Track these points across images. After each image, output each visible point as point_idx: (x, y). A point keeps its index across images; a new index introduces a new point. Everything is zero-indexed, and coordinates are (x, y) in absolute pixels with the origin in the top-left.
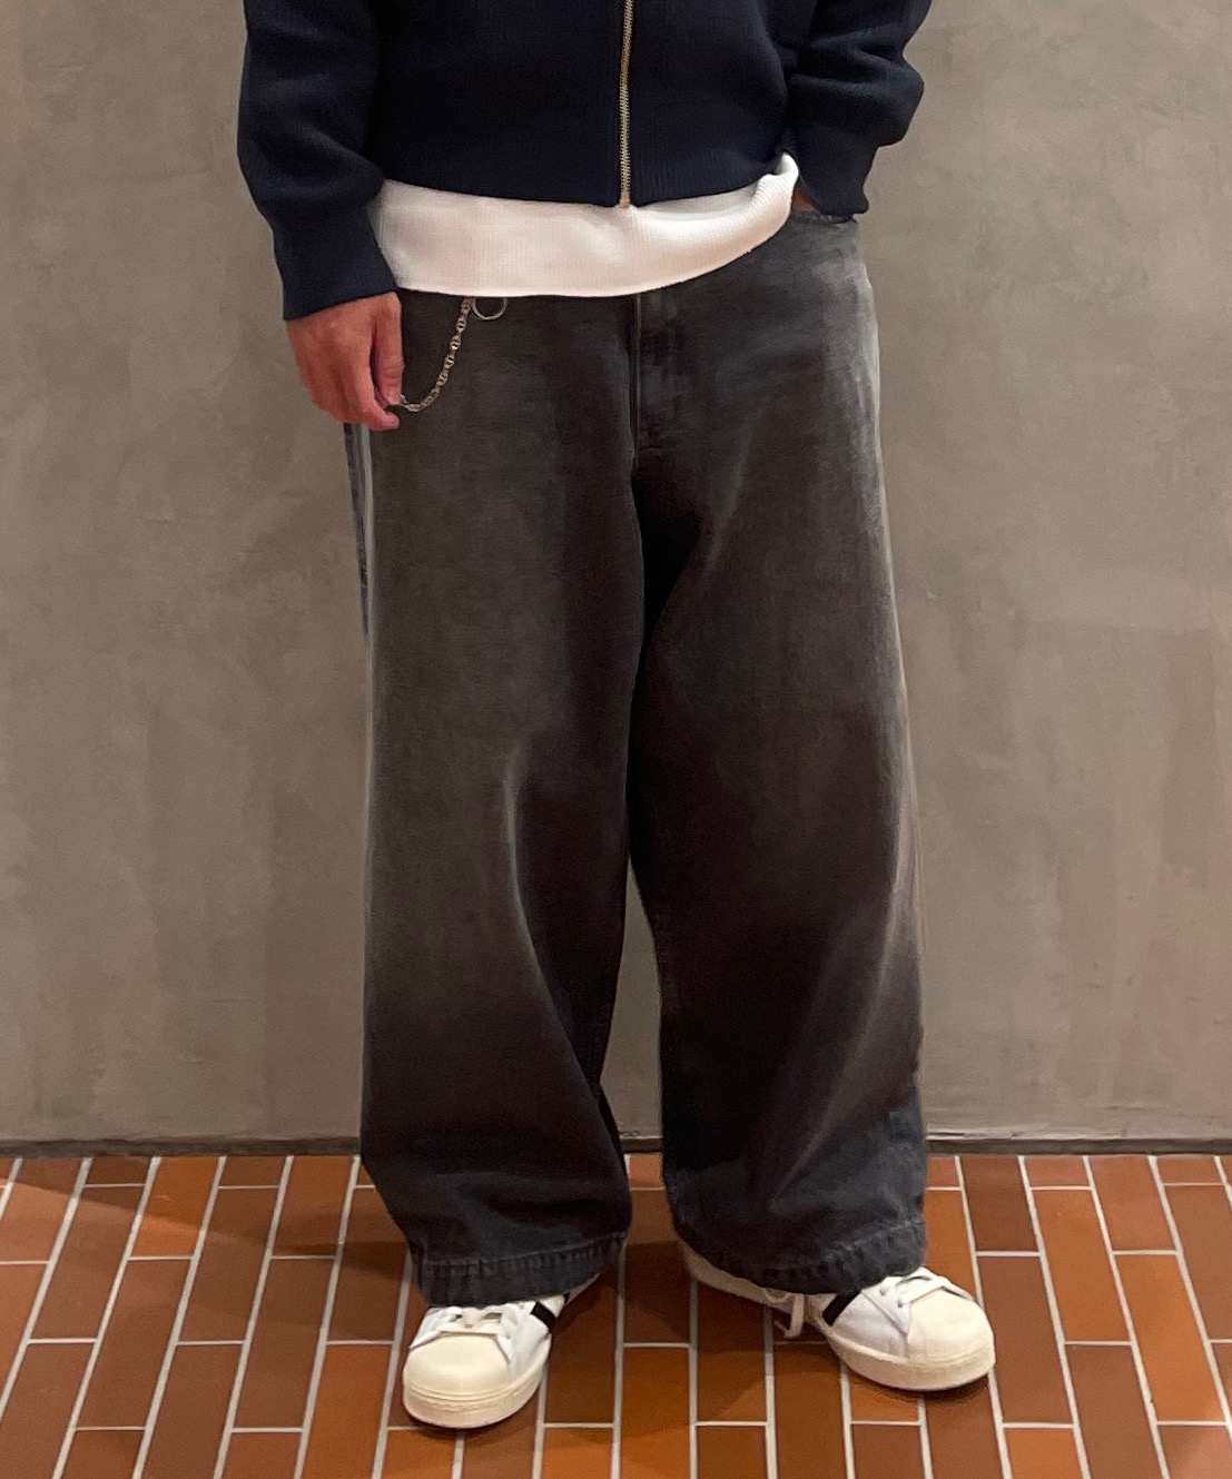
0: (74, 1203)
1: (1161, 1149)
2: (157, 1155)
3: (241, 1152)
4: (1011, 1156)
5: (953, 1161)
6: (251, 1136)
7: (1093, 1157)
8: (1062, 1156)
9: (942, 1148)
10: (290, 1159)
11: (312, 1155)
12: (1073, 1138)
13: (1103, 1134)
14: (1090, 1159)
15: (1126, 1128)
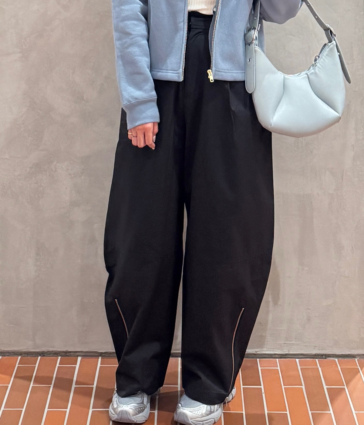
1: (300, 357)
4: (255, 359)
8: (270, 359)
11: (46, 356)
12: (273, 353)
13: (282, 352)
14: (279, 360)
15: (290, 350)
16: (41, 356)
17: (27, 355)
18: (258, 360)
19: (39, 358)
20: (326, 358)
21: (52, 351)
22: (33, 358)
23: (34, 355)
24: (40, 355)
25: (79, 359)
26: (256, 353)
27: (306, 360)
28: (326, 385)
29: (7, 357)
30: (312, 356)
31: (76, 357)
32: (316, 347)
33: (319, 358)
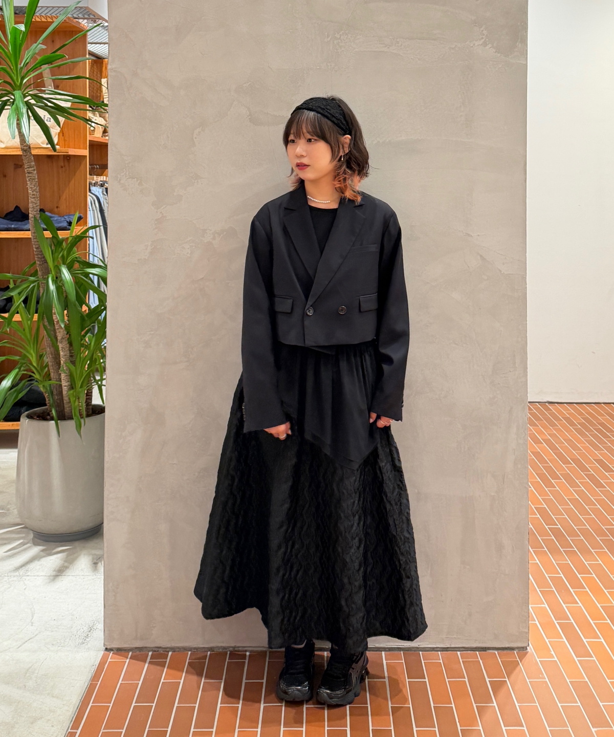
0: (147, 665)
1: (460, 650)
2: (172, 651)
4: (418, 652)
5: (401, 653)
6: (198, 646)
7: (441, 652)
8: (433, 652)
9: (398, 649)
10: (209, 653)
11: (215, 651)
12: (435, 646)
13: (444, 645)
17: (196, 651)
18: (421, 653)
20: (485, 651)
21: (221, 647)
22: (202, 653)
23: (203, 651)
24: (209, 651)
25: (248, 654)
26: (418, 646)
27: (466, 653)
28: (488, 678)
29: (177, 653)
30: (472, 649)
31: (245, 652)
32: (476, 640)
33: (480, 651)
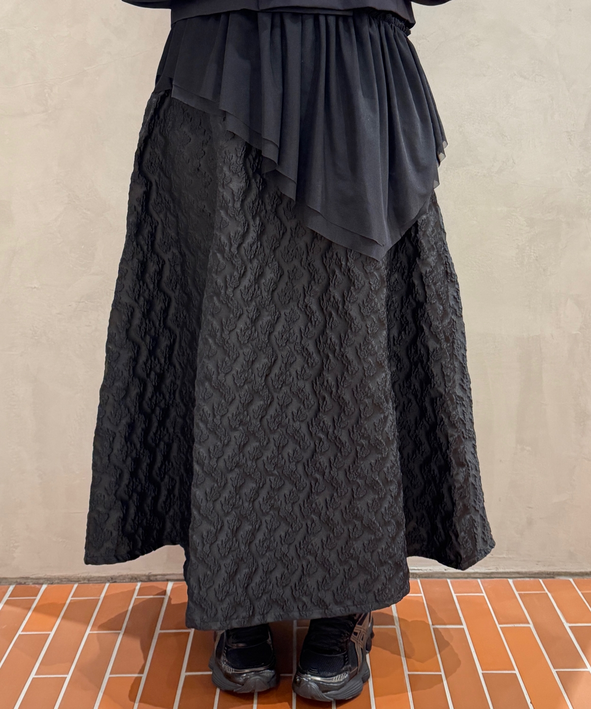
1: (514, 576)
2: (46, 584)
3: (85, 581)
4: (444, 579)
5: (417, 582)
6: (89, 575)
7: (482, 580)
8: (468, 580)
11: (119, 582)
13: (486, 569)
14: (481, 581)
15: (498, 567)
16: (111, 583)
17: (87, 582)
18: (449, 581)
19: (107, 585)
20: (554, 577)
21: (128, 575)
22: (97, 586)
23: (99, 582)
24: (108, 581)
26: (445, 571)
27: (523, 581)
29: (55, 585)
30: (532, 574)
31: (166, 582)
32: (539, 562)
33: (545, 578)
